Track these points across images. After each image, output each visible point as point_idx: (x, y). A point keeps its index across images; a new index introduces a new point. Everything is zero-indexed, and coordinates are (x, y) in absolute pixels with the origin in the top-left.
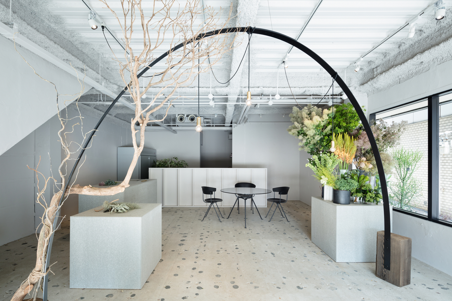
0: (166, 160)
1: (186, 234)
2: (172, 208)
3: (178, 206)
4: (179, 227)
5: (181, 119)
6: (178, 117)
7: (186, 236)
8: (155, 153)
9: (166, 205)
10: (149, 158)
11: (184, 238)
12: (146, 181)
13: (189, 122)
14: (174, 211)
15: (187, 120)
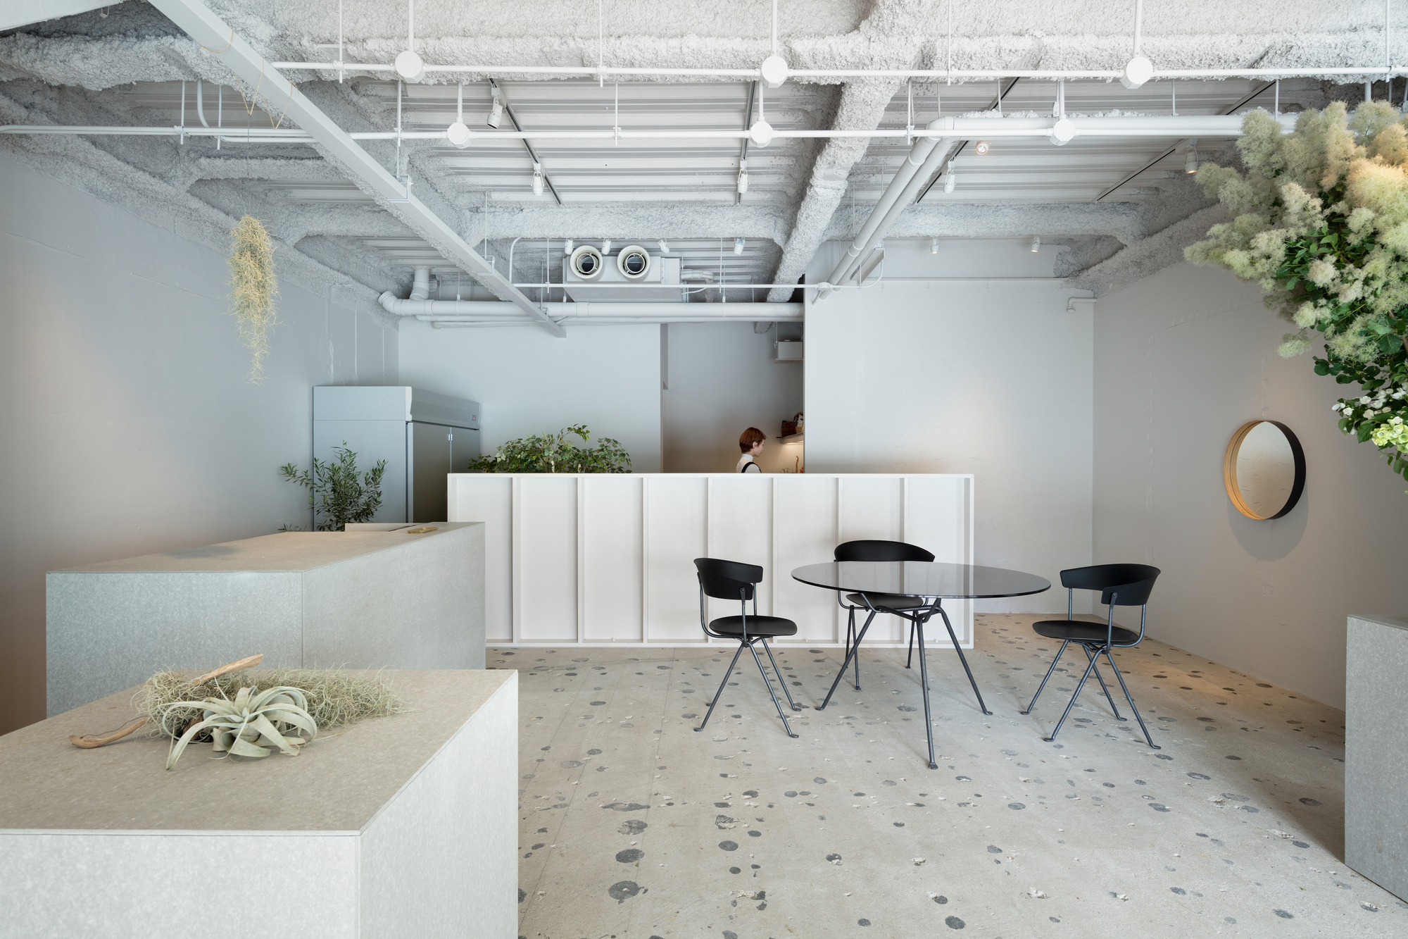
0: (539, 440)
1: (638, 807)
2: (553, 651)
3: (580, 644)
4: (596, 759)
5: (587, 267)
6: (575, 257)
7: (641, 827)
8: (475, 418)
9: (523, 637)
10: (450, 437)
11: (632, 842)
12: (430, 531)
13: (619, 279)
14: (560, 668)
15: (610, 272)
